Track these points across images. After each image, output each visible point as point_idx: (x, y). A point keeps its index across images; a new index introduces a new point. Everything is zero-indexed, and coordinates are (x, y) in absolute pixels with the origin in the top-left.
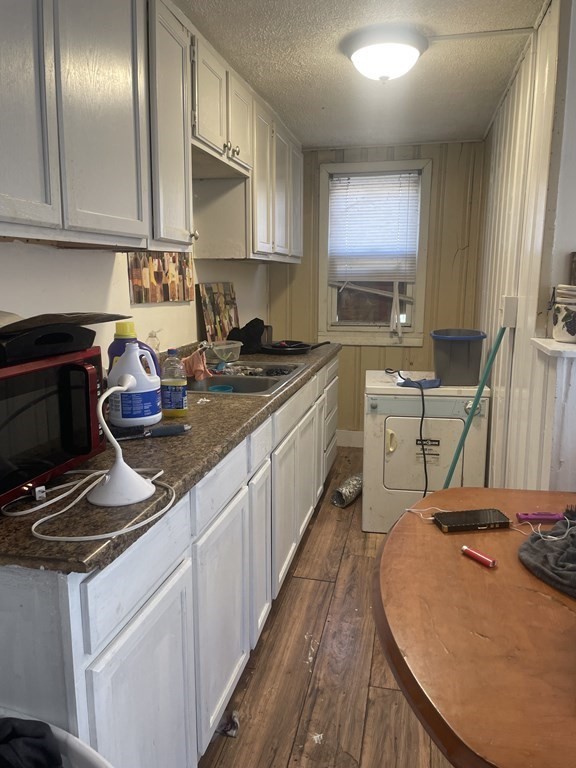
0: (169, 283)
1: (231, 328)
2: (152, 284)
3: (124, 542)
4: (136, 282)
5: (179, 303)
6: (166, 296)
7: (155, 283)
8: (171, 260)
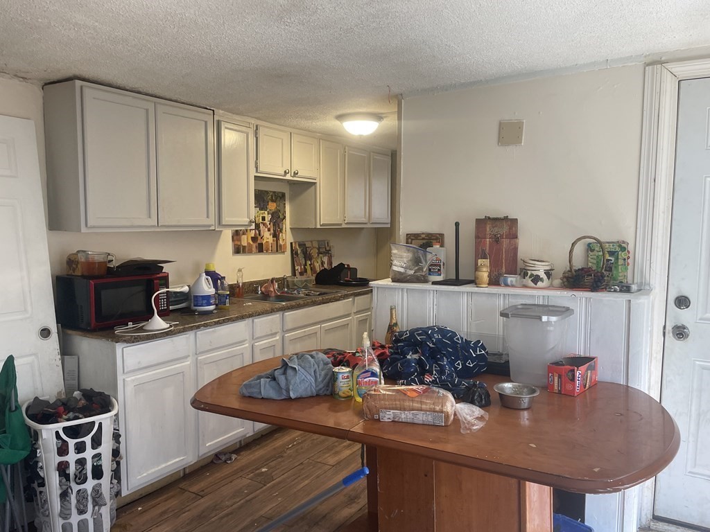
0: (264, 242)
1: (322, 268)
2: (249, 243)
3: (140, 338)
4: (236, 243)
5: (272, 252)
6: (261, 249)
7: (251, 243)
8: (266, 229)
